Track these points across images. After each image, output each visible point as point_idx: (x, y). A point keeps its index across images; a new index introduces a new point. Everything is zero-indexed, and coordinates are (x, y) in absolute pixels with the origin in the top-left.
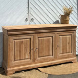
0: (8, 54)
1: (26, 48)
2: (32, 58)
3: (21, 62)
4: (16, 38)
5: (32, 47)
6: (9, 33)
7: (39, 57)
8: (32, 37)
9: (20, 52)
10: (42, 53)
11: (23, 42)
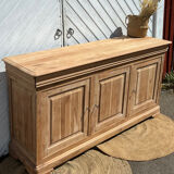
0: (38, 133)
2: (86, 129)
4: (54, 92)
6: (40, 84)
7: (99, 122)
9: (63, 121)
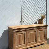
0: (14, 42)
1: (23, 38)
2: (25, 43)
3: (20, 46)
4: (17, 33)
5: (25, 38)
6: (14, 31)
7: (29, 42)
8: (26, 32)
9: (20, 41)
10: (30, 40)
11: (21, 35)
